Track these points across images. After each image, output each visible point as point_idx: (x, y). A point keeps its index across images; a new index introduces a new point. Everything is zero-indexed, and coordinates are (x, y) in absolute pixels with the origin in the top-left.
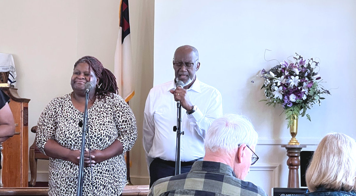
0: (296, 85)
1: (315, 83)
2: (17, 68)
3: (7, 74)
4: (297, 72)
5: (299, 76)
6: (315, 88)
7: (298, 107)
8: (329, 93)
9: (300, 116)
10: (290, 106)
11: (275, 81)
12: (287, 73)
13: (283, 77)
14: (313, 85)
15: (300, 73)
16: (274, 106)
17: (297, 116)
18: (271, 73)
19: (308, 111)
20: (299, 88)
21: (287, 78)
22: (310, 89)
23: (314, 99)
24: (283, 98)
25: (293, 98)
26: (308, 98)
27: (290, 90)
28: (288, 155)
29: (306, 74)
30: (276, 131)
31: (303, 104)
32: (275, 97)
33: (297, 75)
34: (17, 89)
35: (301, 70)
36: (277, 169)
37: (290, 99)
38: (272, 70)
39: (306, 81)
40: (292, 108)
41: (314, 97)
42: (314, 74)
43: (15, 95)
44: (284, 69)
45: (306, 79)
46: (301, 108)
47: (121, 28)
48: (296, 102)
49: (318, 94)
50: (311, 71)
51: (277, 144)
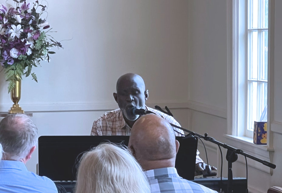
0: (18, 36)
1: (42, 33)
4: (19, 19)
5: (21, 24)
6: (43, 40)
7: (21, 64)
8: (61, 46)
9: (24, 77)
10: (11, 64)
12: (5, 21)
14: (40, 36)
15: (22, 20)
17: (20, 76)
19: (34, 70)
20: (23, 41)
21: (7, 28)
22: (37, 42)
23: (43, 55)
24: (2, 53)
25: (14, 53)
26: (34, 53)
27: (10, 43)
29: (31, 22)
31: (28, 61)
33: (19, 24)
35: (24, 16)
37: (11, 55)
39: (31, 31)
40: (13, 67)
41: (41, 52)
42: (41, 21)
44: (2, 15)
45: (31, 28)
46: (26, 65)
48: (19, 59)
49: (47, 48)
50: (37, 15)
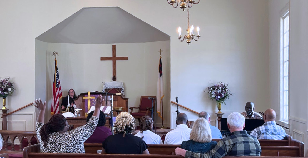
0: (220, 92)
2: (124, 87)
3: (121, 89)
4: (220, 88)
5: (221, 89)
6: (227, 93)
8: (232, 95)
9: (222, 103)
11: (213, 91)
12: (217, 88)
13: (215, 90)
15: (221, 88)
16: (213, 100)
17: (221, 103)
18: (211, 88)
19: (224, 102)
20: (221, 94)
21: (217, 90)
22: (225, 94)
23: (227, 97)
24: (216, 97)
25: (219, 97)
26: (225, 97)
27: (218, 94)
28: (218, 117)
29: (224, 89)
30: (213, 109)
31: (223, 99)
32: (213, 97)
33: (220, 89)
34: (124, 95)
36: (214, 122)
38: (212, 87)
39: (224, 91)
40: (219, 101)
42: (226, 89)
43: (123, 97)
44: (216, 87)
45: (224, 90)
46: (222, 100)
47: (159, 73)
50: (225, 87)
51: (214, 113)
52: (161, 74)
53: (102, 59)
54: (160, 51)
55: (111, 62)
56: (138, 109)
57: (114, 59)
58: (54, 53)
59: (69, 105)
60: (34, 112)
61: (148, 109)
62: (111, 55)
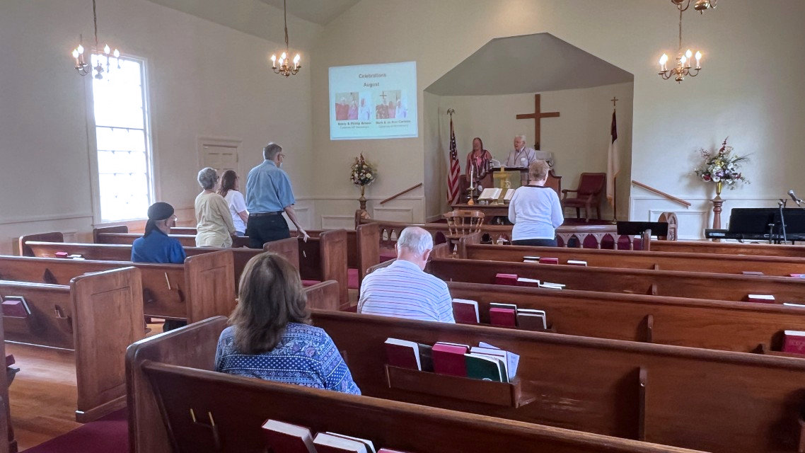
28: (714, 206)
34: (554, 172)
43: (554, 175)
47: (612, 136)
51: (708, 200)
52: (615, 137)
53: (519, 117)
54: (614, 100)
55: (533, 121)
56: (576, 193)
57: (538, 116)
58: (448, 111)
59: (472, 187)
60: (423, 196)
61: (591, 194)
62: (532, 111)
